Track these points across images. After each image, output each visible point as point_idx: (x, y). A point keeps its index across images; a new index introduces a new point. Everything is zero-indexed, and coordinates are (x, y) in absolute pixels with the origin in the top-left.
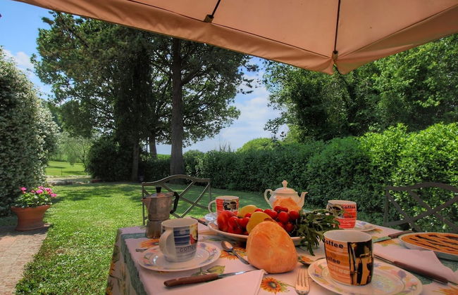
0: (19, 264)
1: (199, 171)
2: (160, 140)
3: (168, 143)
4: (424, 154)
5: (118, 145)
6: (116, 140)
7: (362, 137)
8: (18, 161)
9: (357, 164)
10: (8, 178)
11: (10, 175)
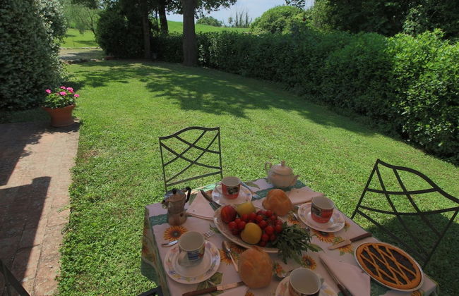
0: (65, 166)
1: (213, 52)
2: (170, 9)
3: (180, 13)
4: (451, 72)
5: (126, 19)
6: (123, 13)
7: (392, 38)
8: (33, 53)
9: (377, 69)
10: (28, 71)
11: (29, 69)
